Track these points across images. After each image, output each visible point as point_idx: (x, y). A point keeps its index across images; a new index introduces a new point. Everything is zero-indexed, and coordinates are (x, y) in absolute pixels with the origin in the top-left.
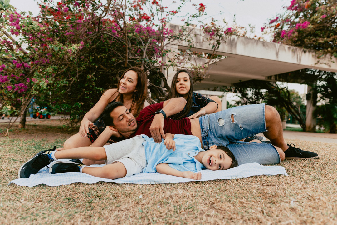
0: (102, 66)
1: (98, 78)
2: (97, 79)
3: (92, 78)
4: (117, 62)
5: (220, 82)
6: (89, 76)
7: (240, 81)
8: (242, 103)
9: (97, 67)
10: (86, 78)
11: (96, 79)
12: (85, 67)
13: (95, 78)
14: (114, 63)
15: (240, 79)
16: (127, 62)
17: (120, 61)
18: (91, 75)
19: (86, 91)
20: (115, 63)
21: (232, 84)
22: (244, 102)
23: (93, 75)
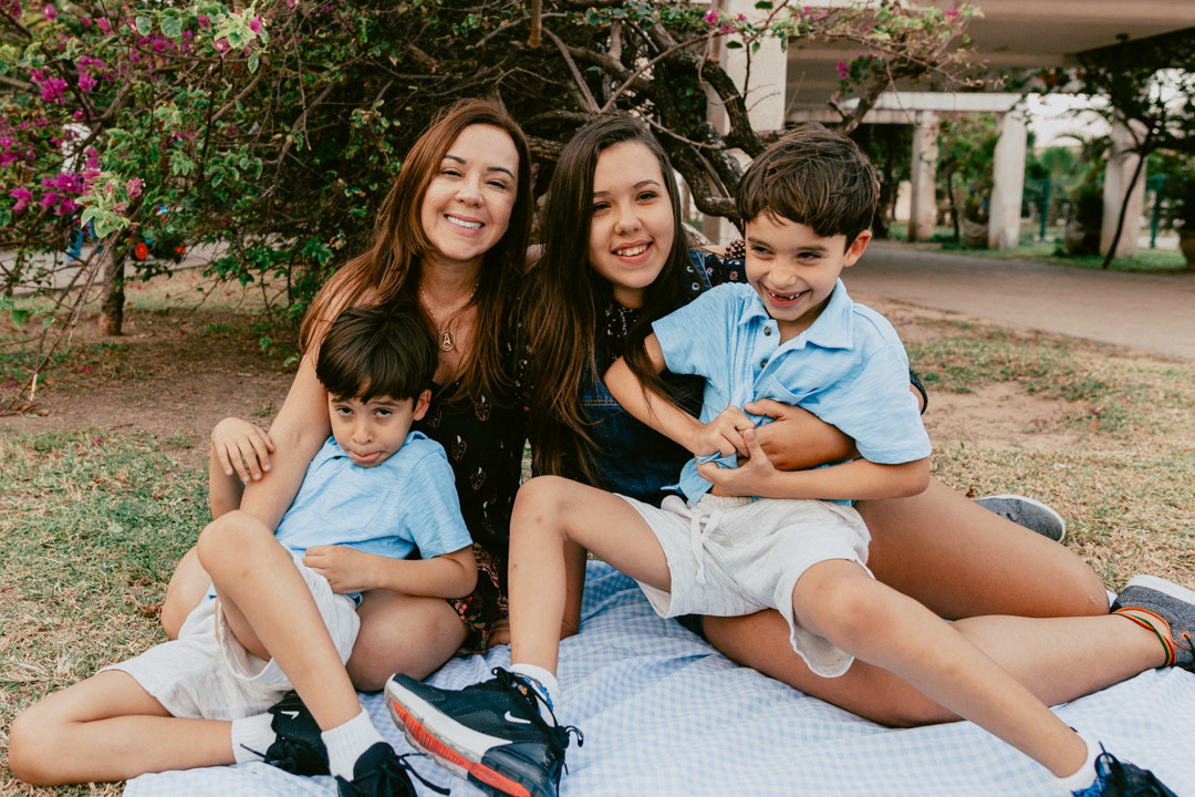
0: (420, 55)
1: (402, 115)
2: (397, 123)
3: (375, 121)
4: (491, 30)
5: (1003, 49)
6: (361, 116)
7: (1123, 37)
8: (1121, 148)
9: (394, 61)
10: (345, 126)
11: (392, 126)
12: (341, 71)
13: (390, 119)
14: (475, 34)
15: (1121, 31)
16: (540, 25)
17: (504, 24)
18: (368, 108)
19: (350, 188)
20: (482, 36)
21: (1067, 55)
22: (1130, 140)
23: (379, 109)
